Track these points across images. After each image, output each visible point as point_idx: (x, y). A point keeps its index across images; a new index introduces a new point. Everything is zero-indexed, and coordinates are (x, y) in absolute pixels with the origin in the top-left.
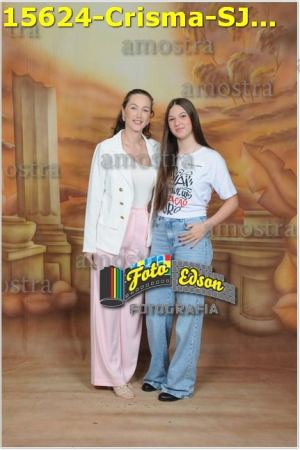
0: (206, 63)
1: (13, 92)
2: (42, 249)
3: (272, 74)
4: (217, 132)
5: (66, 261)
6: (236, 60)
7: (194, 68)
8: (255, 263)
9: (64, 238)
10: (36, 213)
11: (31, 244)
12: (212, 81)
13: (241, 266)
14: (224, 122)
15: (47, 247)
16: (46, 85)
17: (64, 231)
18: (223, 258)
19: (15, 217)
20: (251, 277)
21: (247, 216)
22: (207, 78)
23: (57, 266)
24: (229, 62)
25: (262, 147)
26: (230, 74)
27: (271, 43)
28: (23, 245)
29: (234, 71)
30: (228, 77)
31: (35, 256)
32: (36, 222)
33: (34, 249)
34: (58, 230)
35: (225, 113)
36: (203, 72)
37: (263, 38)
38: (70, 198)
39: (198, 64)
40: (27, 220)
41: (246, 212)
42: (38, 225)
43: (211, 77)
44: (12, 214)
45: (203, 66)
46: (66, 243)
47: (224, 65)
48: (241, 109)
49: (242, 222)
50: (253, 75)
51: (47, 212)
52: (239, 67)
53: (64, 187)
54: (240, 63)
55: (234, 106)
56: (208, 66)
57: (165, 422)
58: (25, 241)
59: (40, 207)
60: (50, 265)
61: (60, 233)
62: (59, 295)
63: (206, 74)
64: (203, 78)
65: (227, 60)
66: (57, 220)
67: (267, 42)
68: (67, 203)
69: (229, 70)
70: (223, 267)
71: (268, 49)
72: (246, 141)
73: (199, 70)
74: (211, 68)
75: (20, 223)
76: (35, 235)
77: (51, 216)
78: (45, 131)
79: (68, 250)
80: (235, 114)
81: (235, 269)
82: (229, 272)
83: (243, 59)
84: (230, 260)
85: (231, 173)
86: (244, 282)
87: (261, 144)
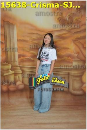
1: (4, 26)
2: (13, 72)
3: (80, 19)
5: (20, 76)
6: (69, 15)
8: (76, 75)
9: (20, 69)
10: (11, 62)
11: (10, 71)
12: (62, 22)
13: (72, 76)
14: (65, 34)
15: (15, 71)
16: (14, 24)
17: (20, 67)
18: (67, 73)
19: (5, 63)
20: (75, 79)
22: (61, 21)
23: (18, 77)
24: (67, 16)
25: (77, 41)
26: (68, 19)
27: (80, 10)
28: (8, 71)
29: (69, 19)
30: (67, 20)
31: (11, 74)
32: (11, 64)
33: (11, 72)
34: (18, 66)
35: (67, 31)
36: (59, 19)
38: (21, 57)
40: (9, 64)
41: (73, 60)
42: (12, 65)
43: (62, 20)
44: (4, 62)
45: (59, 17)
46: (20, 70)
47: (66, 17)
48: (71, 30)
49: (72, 63)
50: (74, 19)
51: (15, 61)
52: (70, 17)
53: (19, 54)
55: (69, 29)
56: (61, 17)
58: (8, 70)
59: (13, 60)
60: (15, 77)
61: (19, 67)
62: (19, 85)
63: (60, 19)
64: (60, 21)
65: (67, 15)
66: (17, 64)
67: (78, 10)
68: (20, 58)
70: (67, 76)
71: (78, 12)
72: (73, 39)
73: (58, 19)
74: (62, 18)
75: (7, 65)
76: (11, 68)
77: (16, 62)
78: (13, 37)
79: (21, 72)
80: (69, 31)
81: (70, 76)
82: (69, 77)
83: (71, 15)
84: (69, 74)
85: (68, 49)
86: (73, 80)
87: (77, 40)
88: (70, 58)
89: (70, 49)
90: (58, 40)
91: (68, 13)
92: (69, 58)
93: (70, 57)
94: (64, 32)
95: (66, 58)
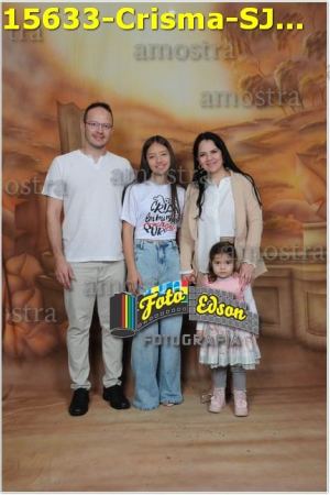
0: (252, 75)
4: (268, 144)
6: (282, 70)
7: (240, 81)
13: (302, 281)
14: (275, 134)
18: (285, 274)
20: (315, 292)
21: (306, 229)
22: (254, 90)
24: (276, 72)
25: (317, 156)
26: (278, 84)
29: (282, 80)
30: (276, 87)
35: (276, 124)
36: (250, 83)
37: (309, 44)
39: (244, 77)
41: (305, 225)
47: (270, 75)
48: (291, 119)
49: (301, 236)
50: (301, 83)
52: (286, 76)
54: (287, 73)
55: (284, 117)
56: (254, 78)
57: (243, 450)
63: (253, 85)
64: (250, 90)
65: (275, 68)
67: (314, 47)
69: (276, 79)
70: (285, 284)
71: (315, 55)
72: (299, 152)
73: (245, 83)
80: (286, 124)
81: (298, 285)
82: (291, 288)
83: (291, 68)
84: (291, 276)
85: (285, 186)
86: (308, 298)
87: (315, 153)
88: (295, 218)
89: (292, 187)
90: (247, 157)
91: (278, 63)
92: (291, 219)
93: (291, 216)
94: (268, 129)
95: (279, 218)
